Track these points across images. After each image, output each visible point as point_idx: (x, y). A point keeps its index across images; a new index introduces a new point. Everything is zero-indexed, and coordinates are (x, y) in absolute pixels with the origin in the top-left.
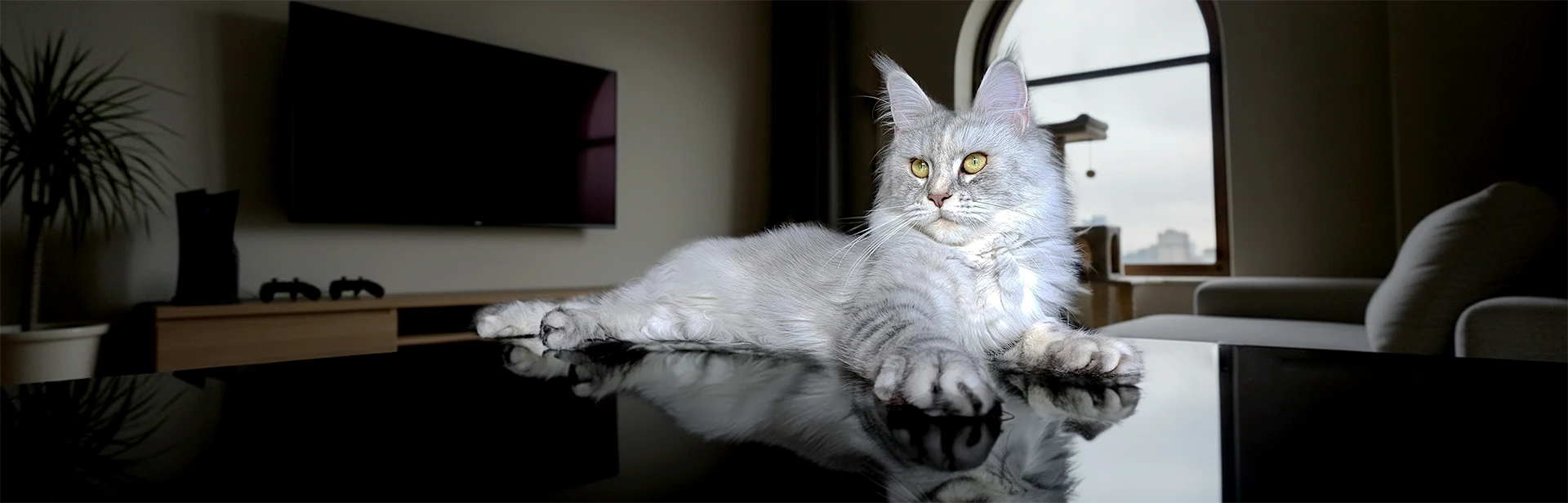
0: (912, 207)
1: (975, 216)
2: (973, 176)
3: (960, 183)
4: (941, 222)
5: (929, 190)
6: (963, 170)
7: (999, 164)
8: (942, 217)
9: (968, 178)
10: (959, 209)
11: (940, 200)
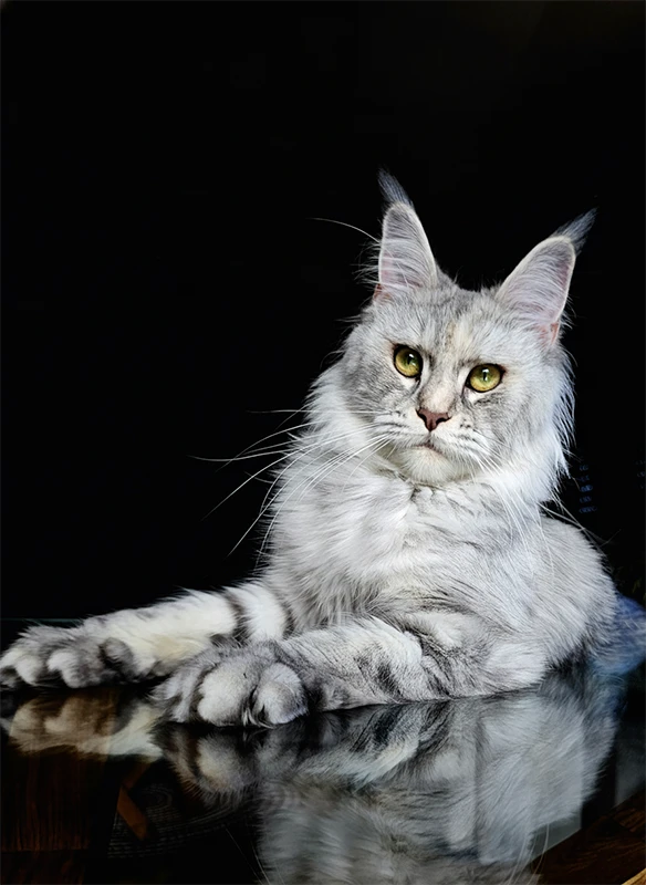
0: (388, 419)
1: (472, 454)
2: (480, 396)
3: (464, 401)
4: (424, 451)
5: (420, 400)
6: (468, 384)
7: (514, 387)
8: (429, 444)
9: (473, 397)
10: (454, 440)
11: (432, 421)
